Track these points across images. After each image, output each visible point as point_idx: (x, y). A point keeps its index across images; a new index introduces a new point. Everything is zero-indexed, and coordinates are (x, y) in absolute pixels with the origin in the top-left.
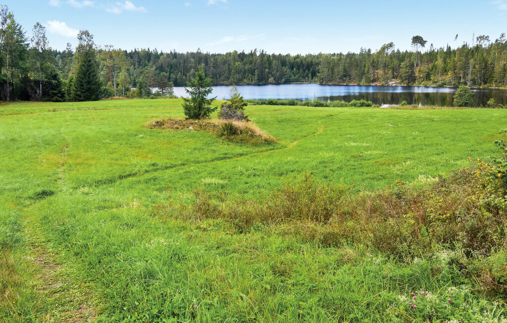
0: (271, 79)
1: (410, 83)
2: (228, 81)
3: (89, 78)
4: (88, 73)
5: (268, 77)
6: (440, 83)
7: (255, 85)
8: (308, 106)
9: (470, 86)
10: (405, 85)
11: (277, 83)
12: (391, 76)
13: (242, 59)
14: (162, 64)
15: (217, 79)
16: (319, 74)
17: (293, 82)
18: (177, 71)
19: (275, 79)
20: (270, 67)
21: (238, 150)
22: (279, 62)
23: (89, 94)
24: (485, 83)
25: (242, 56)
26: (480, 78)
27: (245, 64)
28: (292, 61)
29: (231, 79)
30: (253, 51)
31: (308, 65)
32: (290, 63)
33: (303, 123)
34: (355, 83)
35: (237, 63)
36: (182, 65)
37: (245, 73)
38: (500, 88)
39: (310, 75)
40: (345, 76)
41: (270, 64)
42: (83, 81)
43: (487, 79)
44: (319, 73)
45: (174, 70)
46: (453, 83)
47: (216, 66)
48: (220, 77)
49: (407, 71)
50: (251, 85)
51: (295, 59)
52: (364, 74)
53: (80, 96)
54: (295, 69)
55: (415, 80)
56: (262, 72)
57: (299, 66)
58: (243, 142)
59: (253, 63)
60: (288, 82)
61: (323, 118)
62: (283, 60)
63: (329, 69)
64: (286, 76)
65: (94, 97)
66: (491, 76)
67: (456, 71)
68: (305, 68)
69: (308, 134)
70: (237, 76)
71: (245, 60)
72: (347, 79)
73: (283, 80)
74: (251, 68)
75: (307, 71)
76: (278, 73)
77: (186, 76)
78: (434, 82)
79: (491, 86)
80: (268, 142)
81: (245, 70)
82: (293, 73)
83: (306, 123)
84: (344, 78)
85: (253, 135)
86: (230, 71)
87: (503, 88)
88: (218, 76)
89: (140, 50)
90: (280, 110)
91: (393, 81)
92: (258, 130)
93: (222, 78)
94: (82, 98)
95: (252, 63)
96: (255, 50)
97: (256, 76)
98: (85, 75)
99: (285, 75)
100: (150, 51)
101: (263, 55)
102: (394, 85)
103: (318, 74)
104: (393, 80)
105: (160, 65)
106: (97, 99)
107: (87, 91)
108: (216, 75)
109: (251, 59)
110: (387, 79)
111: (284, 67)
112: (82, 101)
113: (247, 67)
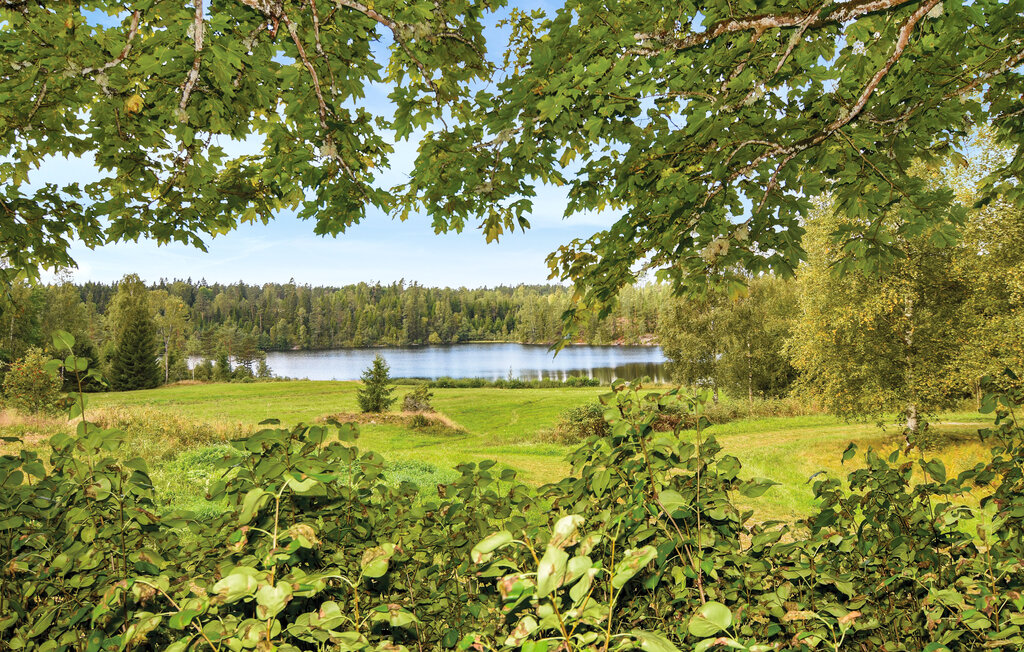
0: (433, 337)
2: (351, 340)
3: (143, 351)
4: (141, 344)
5: (427, 331)
7: (403, 347)
8: (501, 387)
11: (445, 344)
12: (644, 329)
13: (377, 299)
14: (219, 309)
15: (330, 336)
16: (521, 326)
17: (473, 340)
18: (250, 323)
19: (440, 335)
20: (429, 314)
21: (433, 439)
22: (448, 304)
23: (142, 378)
25: (377, 293)
27: (383, 308)
28: (471, 300)
29: (358, 337)
30: (397, 283)
31: (500, 308)
32: (467, 305)
33: (493, 413)
34: (583, 341)
35: (367, 307)
36: (260, 311)
37: (383, 324)
39: (505, 327)
41: (430, 308)
42: (133, 357)
44: (520, 323)
45: (244, 321)
47: (326, 311)
48: (335, 333)
50: (397, 347)
51: (476, 299)
52: (598, 325)
53: (126, 382)
54: (476, 316)
56: (416, 322)
57: (484, 311)
58: (435, 433)
59: (399, 306)
60: (464, 341)
61: (520, 406)
62: (455, 301)
63: (537, 317)
64: (461, 330)
65: (150, 382)
68: (494, 315)
69: (500, 425)
70: (369, 331)
71: (383, 301)
73: (455, 338)
74: (394, 316)
75: (498, 320)
76: (445, 325)
77: (268, 332)
80: (460, 433)
81: (384, 319)
82: (474, 325)
83: (498, 413)
85: (444, 426)
86: (354, 321)
88: (332, 331)
89: (171, 281)
90: (461, 396)
91: (648, 338)
92: (449, 422)
93: (340, 335)
94: (129, 385)
95: (395, 307)
96: (401, 282)
97: (405, 330)
98: (136, 347)
99: (458, 327)
100: (193, 284)
101: (416, 290)
102: (648, 344)
103: (519, 326)
104: (648, 335)
105: (216, 311)
106: (155, 386)
107: (138, 372)
108: (328, 330)
109: (394, 298)
110: (637, 334)
111: (456, 314)
112: (129, 389)
113: (386, 314)
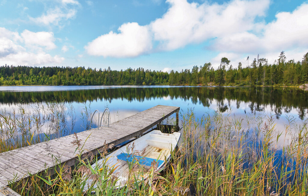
0: (144, 83)
1: (221, 84)
5: (142, 81)
6: (242, 84)
9: (265, 85)
10: (218, 85)
12: (209, 80)
16: (169, 80)
17: (156, 84)
19: (146, 83)
22: (149, 74)
24: (277, 83)
26: (273, 80)
32: (156, 75)
34: (188, 85)
38: (290, 87)
40: (182, 81)
43: (278, 80)
46: (251, 84)
49: (219, 76)
52: (193, 79)
54: (158, 78)
55: (224, 82)
56: (139, 79)
57: (161, 76)
60: (153, 84)
63: (174, 77)
66: (281, 78)
67: (253, 76)
72: (184, 82)
73: (151, 83)
76: (148, 80)
78: (237, 83)
79: (281, 85)
82: (157, 80)
84: (182, 82)
87: (293, 87)
91: (210, 83)
97: (136, 81)
99: (152, 81)
102: (211, 85)
110: (206, 82)
111: (151, 77)
